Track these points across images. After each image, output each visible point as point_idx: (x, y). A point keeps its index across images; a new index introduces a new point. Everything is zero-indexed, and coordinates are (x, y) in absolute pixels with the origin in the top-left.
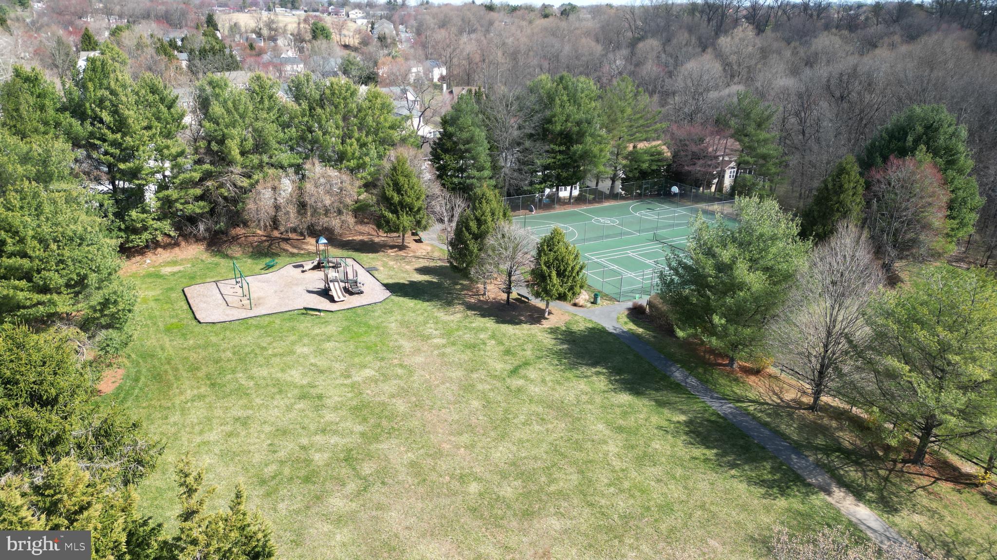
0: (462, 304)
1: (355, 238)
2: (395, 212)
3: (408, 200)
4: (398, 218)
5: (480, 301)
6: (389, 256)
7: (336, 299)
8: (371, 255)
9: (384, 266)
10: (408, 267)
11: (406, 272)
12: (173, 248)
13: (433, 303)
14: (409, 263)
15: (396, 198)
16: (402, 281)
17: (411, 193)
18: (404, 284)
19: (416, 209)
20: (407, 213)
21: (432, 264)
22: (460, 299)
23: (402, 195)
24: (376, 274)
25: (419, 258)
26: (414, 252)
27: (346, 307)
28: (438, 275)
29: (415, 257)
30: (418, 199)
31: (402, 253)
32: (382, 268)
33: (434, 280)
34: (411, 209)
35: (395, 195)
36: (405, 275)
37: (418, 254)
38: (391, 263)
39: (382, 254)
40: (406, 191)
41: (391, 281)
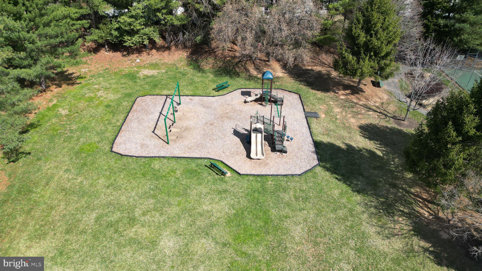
0: (409, 216)
1: (315, 68)
2: (356, 54)
3: (376, 43)
4: (358, 62)
5: (437, 217)
6: (337, 99)
7: (253, 155)
8: (320, 94)
9: (327, 113)
10: (353, 120)
11: (348, 128)
12: (164, 51)
13: (367, 199)
14: (356, 114)
15: (363, 38)
16: (339, 143)
17: (383, 35)
18: (339, 148)
19: (383, 54)
20: (371, 57)
21: (383, 123)
22: (407, 204)
23: (371, 36)
24: (314, 122)
25: (370, 109)
26: (367, 99)
27: (256, 173)
28: (386, 145)
29: (366, 107)
30: (389, 42)
31: (353, 98)
32: (323, 116)
33: (379, 153)
34: (376, 54)
35: (363, 34)
36: (344, 133)
37: (371, 103)
38: (337, 110)
39: (331, 94)
40: (376, 33)
41: (325, 139)
